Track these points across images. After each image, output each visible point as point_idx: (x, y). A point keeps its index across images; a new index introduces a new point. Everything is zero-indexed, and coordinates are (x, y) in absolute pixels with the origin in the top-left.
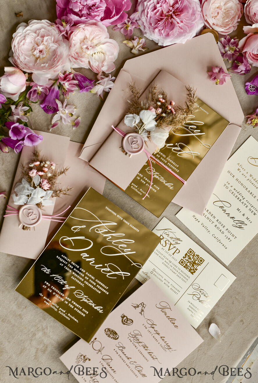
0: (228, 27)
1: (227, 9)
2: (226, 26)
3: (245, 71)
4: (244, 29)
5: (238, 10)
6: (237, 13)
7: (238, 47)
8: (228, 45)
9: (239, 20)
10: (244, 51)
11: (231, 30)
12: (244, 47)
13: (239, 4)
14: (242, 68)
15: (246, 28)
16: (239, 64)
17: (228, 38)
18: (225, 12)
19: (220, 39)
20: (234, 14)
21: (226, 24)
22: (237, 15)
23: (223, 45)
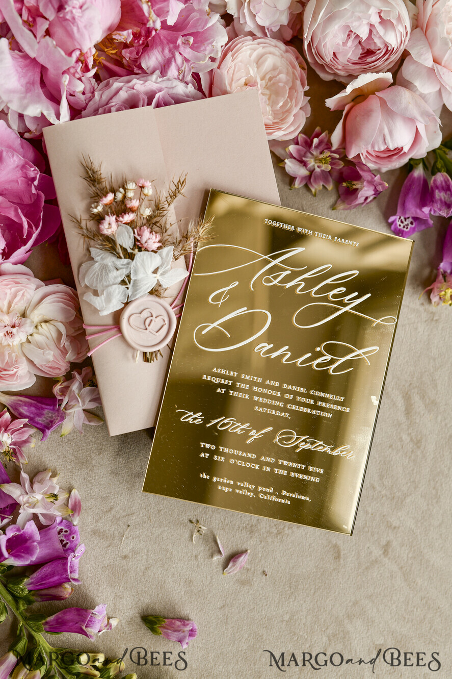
0: (291, 118)
1: (268, 77)
3: (373, 195)
4: (327, 105)
5: (294, 67)
6: (294, 73)
7: (334, 149)
8: (309, 155)
9: (307, 88)
10: (352, 154)
11: (302, 123)
13: (287, 51)
14: (366, 192)
15: (331, 102)
16: (355, 187)
17: (302, 139)
18: (266, 85)
19: (287, 150)
20: (288, 80)
21: (283, 113)
22: (297, 79)
23: (298, 160)
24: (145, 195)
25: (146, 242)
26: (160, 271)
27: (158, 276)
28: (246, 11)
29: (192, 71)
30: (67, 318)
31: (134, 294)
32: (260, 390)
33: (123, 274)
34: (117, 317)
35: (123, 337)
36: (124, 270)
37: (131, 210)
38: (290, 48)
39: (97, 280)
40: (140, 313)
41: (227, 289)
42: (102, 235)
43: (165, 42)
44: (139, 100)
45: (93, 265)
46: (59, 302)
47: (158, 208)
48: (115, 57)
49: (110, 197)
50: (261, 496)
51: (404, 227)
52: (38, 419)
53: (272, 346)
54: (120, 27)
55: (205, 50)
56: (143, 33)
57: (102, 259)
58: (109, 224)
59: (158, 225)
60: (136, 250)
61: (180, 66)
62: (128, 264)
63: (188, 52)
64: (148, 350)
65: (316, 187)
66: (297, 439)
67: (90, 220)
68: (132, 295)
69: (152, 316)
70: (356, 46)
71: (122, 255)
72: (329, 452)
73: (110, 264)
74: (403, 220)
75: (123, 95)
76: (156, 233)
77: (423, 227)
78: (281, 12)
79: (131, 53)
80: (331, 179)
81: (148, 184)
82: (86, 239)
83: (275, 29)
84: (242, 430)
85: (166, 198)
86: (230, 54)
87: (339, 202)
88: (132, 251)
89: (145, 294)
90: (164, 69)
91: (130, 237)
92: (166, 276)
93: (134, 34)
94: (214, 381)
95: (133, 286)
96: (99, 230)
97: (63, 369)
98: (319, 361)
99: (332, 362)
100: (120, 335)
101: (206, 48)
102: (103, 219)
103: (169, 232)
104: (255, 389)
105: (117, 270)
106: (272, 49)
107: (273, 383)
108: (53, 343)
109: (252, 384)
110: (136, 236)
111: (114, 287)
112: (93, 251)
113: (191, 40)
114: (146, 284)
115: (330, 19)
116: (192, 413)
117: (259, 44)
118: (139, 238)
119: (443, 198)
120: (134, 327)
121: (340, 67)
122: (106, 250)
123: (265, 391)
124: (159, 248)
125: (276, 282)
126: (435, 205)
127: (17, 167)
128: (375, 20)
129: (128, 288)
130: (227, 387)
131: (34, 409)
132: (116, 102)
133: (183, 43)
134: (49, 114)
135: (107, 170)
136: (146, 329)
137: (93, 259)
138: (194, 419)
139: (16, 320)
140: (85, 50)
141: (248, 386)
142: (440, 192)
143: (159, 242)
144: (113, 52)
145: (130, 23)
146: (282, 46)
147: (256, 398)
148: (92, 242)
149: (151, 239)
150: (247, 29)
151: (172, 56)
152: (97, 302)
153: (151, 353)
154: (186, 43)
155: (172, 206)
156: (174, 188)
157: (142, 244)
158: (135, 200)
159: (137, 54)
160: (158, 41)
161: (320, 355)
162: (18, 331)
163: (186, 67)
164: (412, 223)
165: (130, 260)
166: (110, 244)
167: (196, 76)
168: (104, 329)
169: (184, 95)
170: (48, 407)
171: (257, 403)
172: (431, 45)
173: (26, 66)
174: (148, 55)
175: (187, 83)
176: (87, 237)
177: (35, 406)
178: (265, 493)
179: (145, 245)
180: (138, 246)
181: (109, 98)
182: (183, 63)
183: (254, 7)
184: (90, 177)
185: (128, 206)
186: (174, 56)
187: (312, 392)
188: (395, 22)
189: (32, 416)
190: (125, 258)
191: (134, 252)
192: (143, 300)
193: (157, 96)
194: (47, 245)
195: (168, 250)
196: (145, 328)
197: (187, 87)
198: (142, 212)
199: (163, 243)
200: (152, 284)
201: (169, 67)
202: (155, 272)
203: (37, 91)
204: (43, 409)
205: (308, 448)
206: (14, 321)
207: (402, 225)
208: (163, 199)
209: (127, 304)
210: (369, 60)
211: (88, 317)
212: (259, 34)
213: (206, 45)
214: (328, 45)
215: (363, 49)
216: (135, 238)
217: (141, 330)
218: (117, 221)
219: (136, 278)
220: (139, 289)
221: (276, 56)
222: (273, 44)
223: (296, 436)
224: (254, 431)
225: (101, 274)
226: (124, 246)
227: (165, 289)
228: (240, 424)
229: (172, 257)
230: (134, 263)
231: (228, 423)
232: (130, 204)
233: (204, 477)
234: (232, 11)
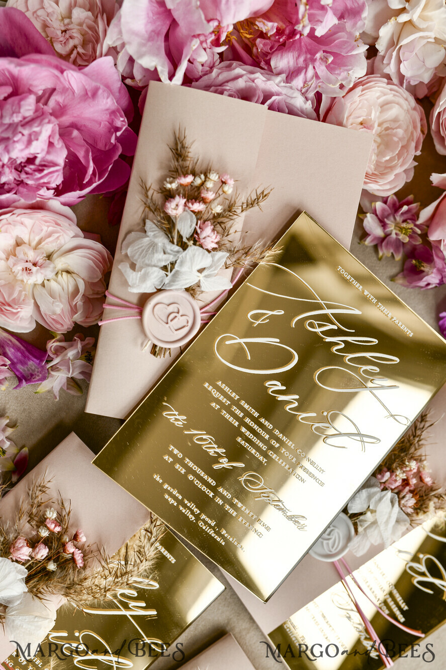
1: (385, 126)
2: (384, 174)
3: (438, 283)
4: (432, 179)
5: (415, 127)
6: (412, 133)
7: (419, 222)
8: (392, 218)
9: (419, 153)
10: (434, 237)
11: (400, 185)
13: (415, 109)
16: (422, 268)
17: (392, 200)
18: (380, 133)
19: (373, 204)
20: (404, 138)
21: (386, 168)
22: (413, 140)
23: (379, 219)
24: (224, 192)
25: (204, 238)
26: (205, 273)
27: (201, 276)
28: (394, 54)
29: (317, 89)
30: (90, 278)
31: (170, 284)
32: (252, 424)
33: (168, 260)
34: (144, 299)
35: (141, 321)
36: (172, 256)
37: (204, 201)
38: (419, 108)
39: (140, 255)
40: (168, 305)
42: (165, 213)
43: (304, 50)
44: (254, 95)
45: (143, 238)
46: (89, 259)
47: (230, 209)
48: (247, 41)
49: (190, 179)
50: (200, 523)
52: (20, 367)
54: (266, 15)
55: (339, 74)
56: (287, 32)
57: (155, 236)
58: (177, 205)
59: (223, 226)
60: (192, 242)
61: (308, 80)
62: (178, 252)
63: (322, 70)
64: (159, 344)
65: (384, 252)
66: (263, 488)
67: (159, 193)
68: (168, 284)
69: (178, 313)
71: (175, 241)
73: (160, 244)
75: (241, 83)
76: (218, 233)
78: (427, 69)
79: (264, 45)
80: (401, 250)
81: (231, 182)
82: (147, 209)
83: (413, 83)
85: (243, 203)
86: (361, 88)
87: (400, 276)
88: (186, 241)
89: (181, 289)
90: (291, 75)
91: (191, 226)
92: (209, 279)
93: (278, 29)
95: (174, 275)
96: (164, 205)
97: (65, 327)
98: (320, 425)
100: (139, 318)
101: (341, 72)
102: (173, 197)
103: (230, 238)
104: (247, 420)
105: (165, 253)
106: (402, 101)
107: (267, 424)
108: (67, 296)
109: (247, 414)
110: (197, 228)
111: (155, 269)
112: (149, 225)
113: (331, 59)
114: (186, 279)
117: (391, 90)
118: (199, 231)
120: (156, 316)
122: (162, 228)
123: (256, 427)
124: (214, 249)
125: (318, 330)
127: (107, 110)
129: (167, 275)
131: (20, 354)
132: (230, 86)
133: (321, 58)
134: (162, 71)
135: (196, 151)
136: (167, 323)
137: (145, 232)
139: (40, 259)
140: (224, 24)
141: (242, 414)
143: (217, 243)
144: (248, 36)
145: (277, 16)
147: (243, 430)
148: (151, 215)
149: (210, 237)
150: (386, 71)
151: (304, 66)
152: (132, 277)
153: (161, 348)
154: (324, 60)
155: (244, 213)
156: (254, 197)
157: (199, 239)
158: (212, 193)
159: (271, 48)
160: (297, 45)
162: (37, 271)
163: (313, 83)
165: (181, 250)
166: (168, 225)
167: (319, 96)
168: (126, 305)
169: (300, 109)
170: (35, 360)
171: (242, 435)
173: (158, 13)
174: (282, 55)
175: (307, 99)
176: (149, 207)
177: (22, 353)
178: (206, 523)
179: (202, 241)
180: (195, 238)
181: (225, 80)
182: (312, 78)
183: (404, 53)
184: (177, 149)
185: (202, 195)
186: (306, 68)
187: (298, 451)
189: (15, 360)
190: (177, 245)
191: (188, 243)
192: (176, 293)
193: (274, 98)
194: (101, 197)
195: (222, 255)
196: (166, 321)
197: (305, 103)
198: (213, 206)
199: (220, 247)
200: (192, 282)
201: (297, 75)
202: (201, 271)
203: (159, 43)
204: (29, 359)
205: (268, 501)
206: (37, 260)
208: (239, 203)
209: (159, 291)
211: (115, 285)
212: (395, 80)
213: (341, 70)
216: (195, 229)
217: (161, 321)
218: (185, 205)
219: (179, 269)
220: (178, 281)
221: (403, 109)
222: (405, 96)
223: (262, 485)
225: (147, 251)
226: (182, 233)
227: (202, 292)
228: (216, 446)
229: (223, 264)
230: (184, 254)
231: (205, 440)
232: (204, 194)
233: (158, 479)
234: (381, 46)
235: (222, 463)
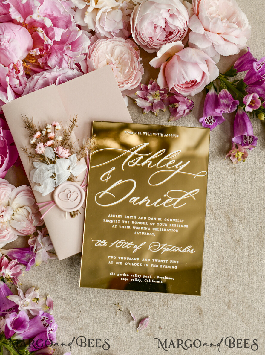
0: (133, 76)
1: (119, 58)
2: (130, 78)
3: (188, 108)
4: (152, 65)
5: (131, 50)
6: (132, 53)
7: (161, 88)
8: (149, 95)
9: (140, 59)
10: (170, 88)
11: (140, 77)
12: (166, 83)
13: (126, 42)
14: (182, 108)
15: (153, 63)
16: (176, 106)
17: (143, 87)
18: (119, 62)
19: (136, 94)
20: (130, 57)
21: (130, 74)
23: (143, 99)
24: (57, 130)
25: (61, 154)
26: (71, 168)
27: (70, 171)
28: (98, 26)
29: (74, 62)
30: (31, 204)
31: (59, 182)
32: (136, 223)
33: (51, 173)
34: (52, 195)
35: (57, 206)
36: (52, 170)
37: (51, 139)
39: (39, 178)
40: (64, 192)
41: (109, 172)
42: (38, 154)
43: (57, 50)
44: (49, 83)
45: (36, 171)
46: (26, 195)
47: (66, 136)
48: (35, 64)
49: (38, 134)
51: (210, 123)
52: (23, 259)
53: (139, 198)
55: (79, 50)
56: (45, 48)
57: (39, 166)
58: (40, 148)
59: (67, 144)
60: (57, 159)
61: (67, 61)
62: (53, 166)
63: (70, 53)
64: (72, 211)
65: (156, 111)
66: (161, 246)
67: (31, 148)
68: (58, 183)
69: (71, 192)
70: (163, 32)
71: (49, 163)
72: (180, 251)
73: (44, 168)
74: (209, 120)
75: (41, 82)
76: (66, 149)
77: (221, 122)
78: (119, 22)
79: (42, 60)
80: (164, 106)
81: (57, 124)
82: (31, 158)
83: (118, 32)
84: (129, 246)
85: (68, 129)
87: (171, 117)
88: (54, 160)
89: (65, 181)
90: (60, 65)
91: (52, 153)
92: (75, 170)
93: (40, 50)
94: (110, 222)
95: (58, 178)
96: (36, 152)
97: (32, 231)
98: (166, 202)
99: (174, 201)
100: (55, 205)
101: (79, 49)
102: (36, 145)
103: (74, 147)
104: (133, 222)
105: (48, 171)
106: (118, 43)
107: (142, 218)
108: (25, 218)
109: (131, 220)
110: (55, 151)
111: (47, 179)
112: (35, 163)
113: (71, 46)
114: (64, 176)
115: (142, 20)
116: (100, 241)
117: (110, 41)
118: (57, 152)
119: (225, 103)
120: (62, 199)
121: (156, 44)
122: (41, 162)
123: (139, 223)
124: (69, 156)
125: (135, 164)
126: (221, 107)
128: (166, 15)
129: (55, 180)
130: (118, 224)
131: (20, 254)
132: (37, 86)
134: (3, 98)
135: (36, 122)
136: (69, 200)
137: (35, 168)
138: (102, 244)
139: (4, 208)
140: (16, 62)
141: (129, 222)
142: (223, 99)
144: (34, 61)
145: (39, 45)
146: (123, 40)
147: (134, 228)
148: (34, 159)
149: (64, 152)
150: (102, 35)
151: (62, 57)
152: (40, 189)
153: (74, 212)
154: (68, 49)
155: (73, 132)
156: (71, 123)
157: (59, 155)
158: (52, 133)
159: (46, 60)
160: (54, 51)
161: (167, 198)
163: (71, 61)
164: (214, 121)
166: (42, 158)
167: (77, 65)
168: (48, 203)
169: (72, 75)
170: (27, 252)
171: (135, 230)
172: (201, 23)
174: (51, 59)
175: (73, 69)
177: (20, 252)
178: (148, 279)
179: (61, 156)
180: (57, 156)
181: (34, 85)
182: (69, 59)
183: (102, 23)
184: (28, 126)
186: (63, 57)
187: (165, 220)
188: (176, 14)
189: (19, 257)
190: (51, 164)
191: (55, 160)
192: (64, 184)
193: (58, 79)
194: (15, 167)
195: (74, 157)
196: (68, 199)
197: (73, 71)
198: (57, 138)
199: (71, 153)
200: (68, 175)
201: (62, 63)
202: (68, 168)
204: (25, 253)
205: (168, 250)
206: (3, 209)
207: (208, 123)
208: (67, 130)
209: (56, 188)
210: (170, 37)
211: (38, 199)
212: (109, 36)
213: (79, 48)
214: (145, 33)
215: (167, 32)
216: (55, 153)
217: (66, 200)
218: (44, 146)
219: (58, 173)
220: (61, 179)
221: (121, 46)
222: (118, 40)
223: (160, 245)
224: (136, 246)
225: (40, 175)
226: (50, 158)
227: (76, 177)
228: (127, 243)
229: (77, 159)
230: (55, 166)
231: (121, 243)
232: (49, 136)
233: (112, 274)
234: (91, 27)
235: (136, 248)
